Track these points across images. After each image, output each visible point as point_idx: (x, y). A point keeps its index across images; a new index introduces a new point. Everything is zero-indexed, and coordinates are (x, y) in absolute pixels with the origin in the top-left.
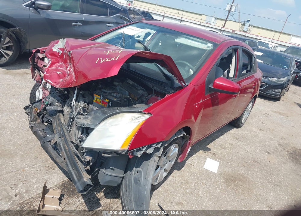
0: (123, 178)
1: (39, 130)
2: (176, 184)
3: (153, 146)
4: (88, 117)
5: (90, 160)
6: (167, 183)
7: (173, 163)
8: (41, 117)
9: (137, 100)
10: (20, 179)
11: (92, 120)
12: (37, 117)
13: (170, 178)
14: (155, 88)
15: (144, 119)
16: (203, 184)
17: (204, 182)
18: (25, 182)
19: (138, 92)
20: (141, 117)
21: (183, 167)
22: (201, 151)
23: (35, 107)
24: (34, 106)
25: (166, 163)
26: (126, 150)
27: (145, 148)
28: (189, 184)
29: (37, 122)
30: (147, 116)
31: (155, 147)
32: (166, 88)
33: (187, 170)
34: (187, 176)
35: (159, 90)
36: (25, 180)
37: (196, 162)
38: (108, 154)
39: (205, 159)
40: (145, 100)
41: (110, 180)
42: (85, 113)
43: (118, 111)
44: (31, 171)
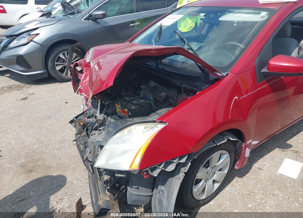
0: (151, 196)
1: (81, 144)
2: (235, 195)
3: (175, 161)
4: (102, 132)
5: (108, 179)
6: (223, 194)
7: (226, 171)
8: (85, 129)
9: (163, 104)
10: (66, 193)
11: (106, 135)
12: (82, 129)
13: (228, 188)
14: (184, 85)
15: (157, 131)
16: (274, 195)
17: (276, 192)
18: (70, 196)
19: (161, 95)
20: (154, 128)
21: (247, 172)
22: (277, 149)
23: (79, 121)
24: (79, 119)
25: (215, 173)
26: (137, 170)
27: (163, 165)
28: (253, 195)
29: (82, 135)
30: (161, 126)
31: (177, 162)
32: (196, 84)
33: (254, 176)
34: (251, 185)
35: (188, 87)
36: (71, 194)
37: (267, 165)
38: (122, 174)
39: (282, 160)
40: (172, 102)
41: (136, 199)
42: (100, 128)
43: (130, 123)
44: (78, 184)
